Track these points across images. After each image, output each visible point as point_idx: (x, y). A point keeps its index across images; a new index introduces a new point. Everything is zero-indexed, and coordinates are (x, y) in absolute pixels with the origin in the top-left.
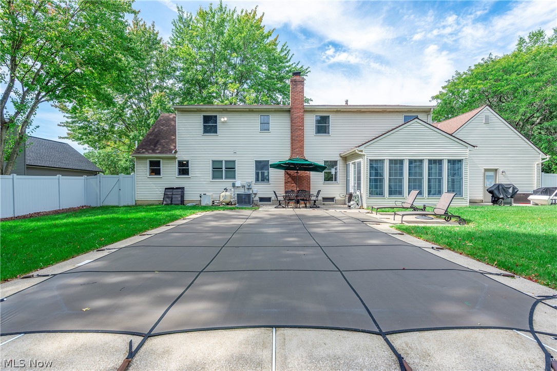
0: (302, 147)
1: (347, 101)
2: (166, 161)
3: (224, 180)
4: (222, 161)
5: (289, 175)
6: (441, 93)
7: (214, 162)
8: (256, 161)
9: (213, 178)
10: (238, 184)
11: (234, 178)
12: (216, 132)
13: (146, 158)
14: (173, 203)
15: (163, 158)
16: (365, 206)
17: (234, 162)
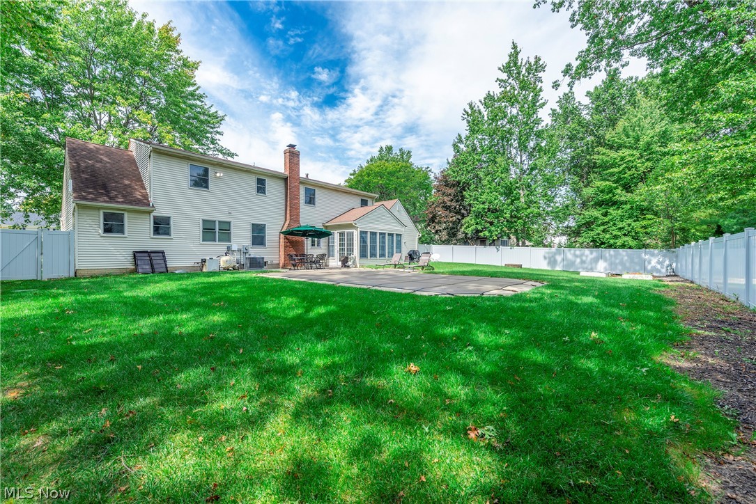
0: (298, 215)
1: (307, 175)
2: (132, 215)
3: (217, 243)
4: (215, 221)
5: (288, 239)
6: (350, 179)
7: (204, 221)
8: (253, 224)
9: (204, 240)
10: (235, 247)
11: (230, 241)
12: (207, 187)
13: (99, 208)
14: (156, 270)
15: (129, 211)
16: (358, 265)
17: (229, 223)
